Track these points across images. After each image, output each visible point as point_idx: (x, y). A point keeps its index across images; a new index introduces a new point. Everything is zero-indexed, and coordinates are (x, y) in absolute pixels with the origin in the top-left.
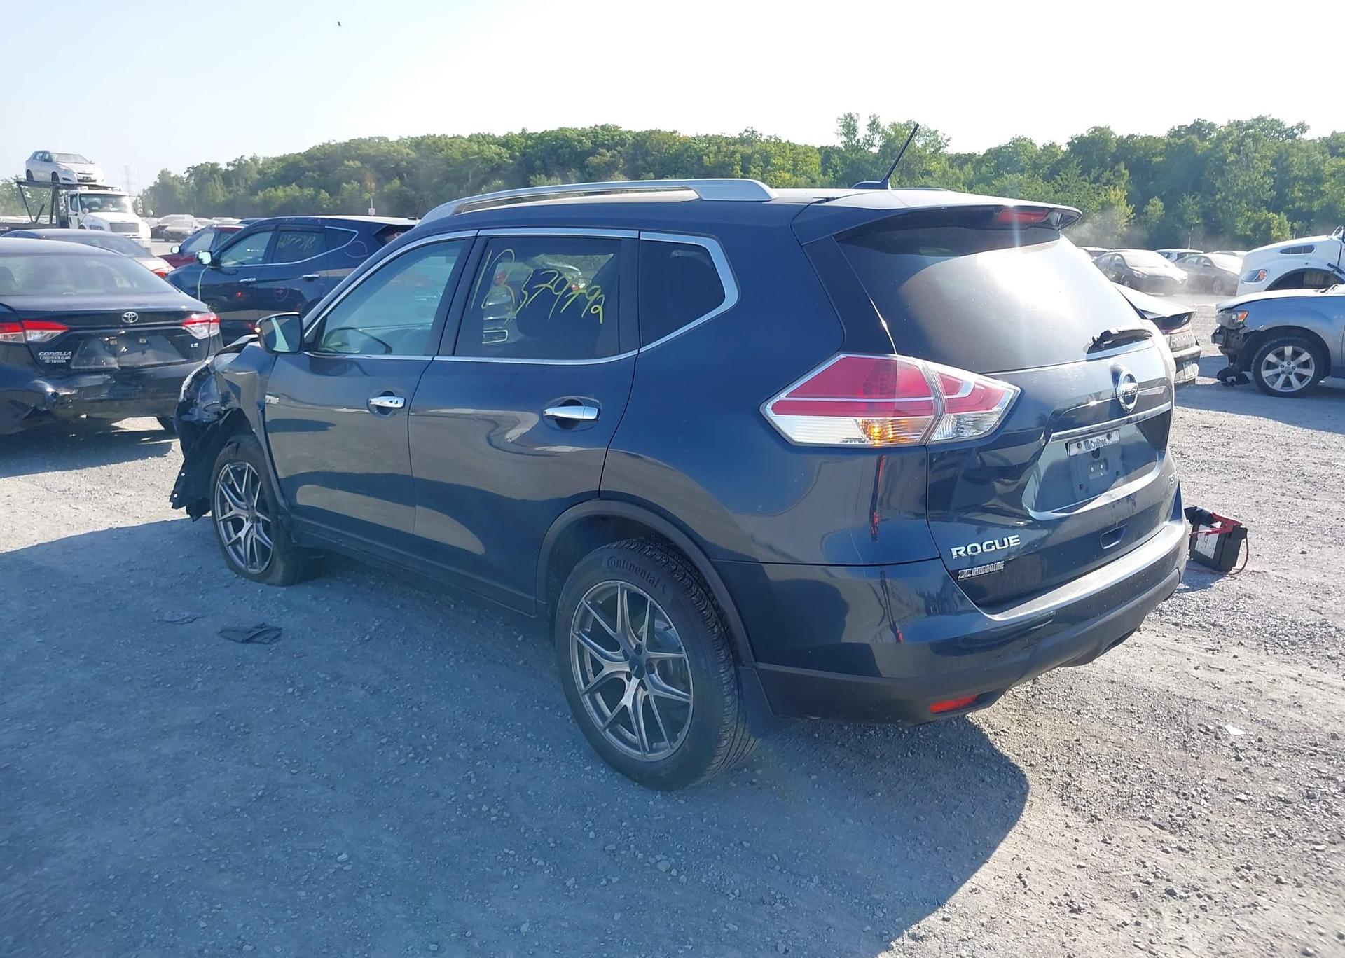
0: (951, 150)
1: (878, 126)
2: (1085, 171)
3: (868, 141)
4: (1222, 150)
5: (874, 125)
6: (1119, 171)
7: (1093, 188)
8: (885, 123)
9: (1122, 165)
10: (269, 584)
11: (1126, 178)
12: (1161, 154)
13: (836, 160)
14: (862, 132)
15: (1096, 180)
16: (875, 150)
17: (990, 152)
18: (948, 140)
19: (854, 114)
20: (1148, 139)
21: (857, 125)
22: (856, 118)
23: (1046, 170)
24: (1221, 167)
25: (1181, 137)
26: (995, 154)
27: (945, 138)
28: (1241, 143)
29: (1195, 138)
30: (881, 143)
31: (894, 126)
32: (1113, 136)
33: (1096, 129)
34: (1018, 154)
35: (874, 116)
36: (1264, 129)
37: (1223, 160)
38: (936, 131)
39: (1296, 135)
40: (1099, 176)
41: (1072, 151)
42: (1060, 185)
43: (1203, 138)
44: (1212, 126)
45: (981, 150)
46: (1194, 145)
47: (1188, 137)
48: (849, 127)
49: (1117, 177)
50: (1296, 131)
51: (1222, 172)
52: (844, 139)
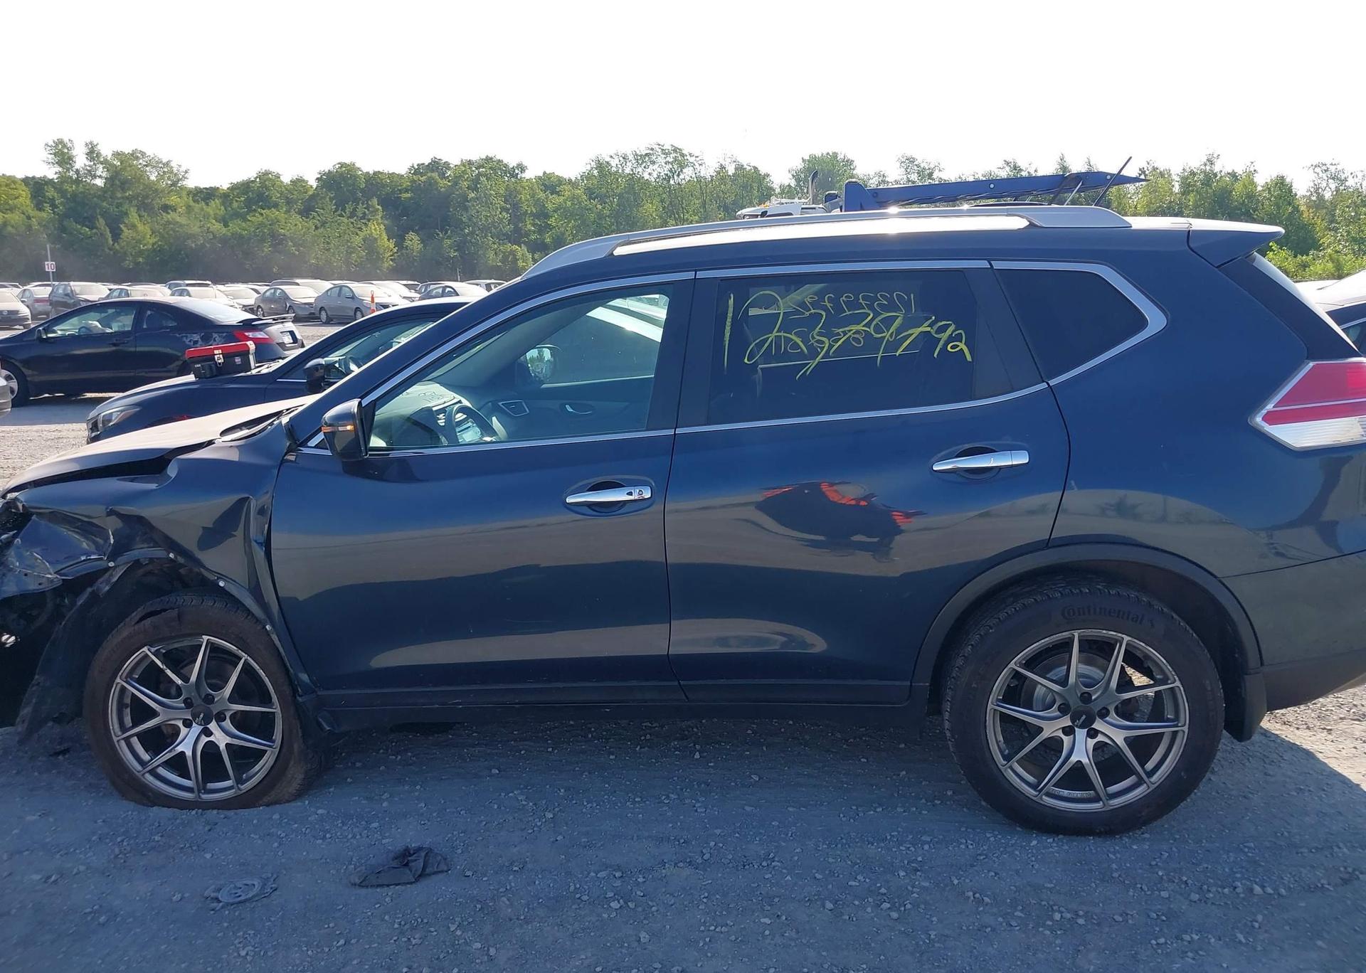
0: (191, 183)
1: (99, 155)
2: (341, 205)
3: (89, 171)
4: (461, 188)
5: (92, 153)
6: (373, 207)
7: (352, 223)
8: (106, 151)
9: (375, 201)
11: (380, 214)
12: (407, 191)
13: (51, 193)
14: (81, 161)
15: (352, 215)
16: (99, 182)
17: (234, 187)
18: (186, 172)
19: (66, 140)
20: (392, 175)
21: (74, 153)
22: (69, 145)
23: (299, 205)
24: (464, 203)
25: (422, 174)
26: (243, 188)
27: (183, 169)
29: (435, 175)
30: (104, 175)
31: (117, 155)
32: (360, 173)
33: (342, 165)
34: (268, 189)
35: (91, 143)
36: (492, 167)
37: (466, 199)
38: (169, 161)
39: (518, 174)
40: (355, 210)
41: (322, 187)
42: (319, 220)
43: (443, 176)
44: (447, 165)
45: (224, 184)
46: (436, 183)
47: (428, 175)
48: (62, 154)
49: (372, 212)
50: (516, 171)
51: (466, 209)
52: (58, 169)
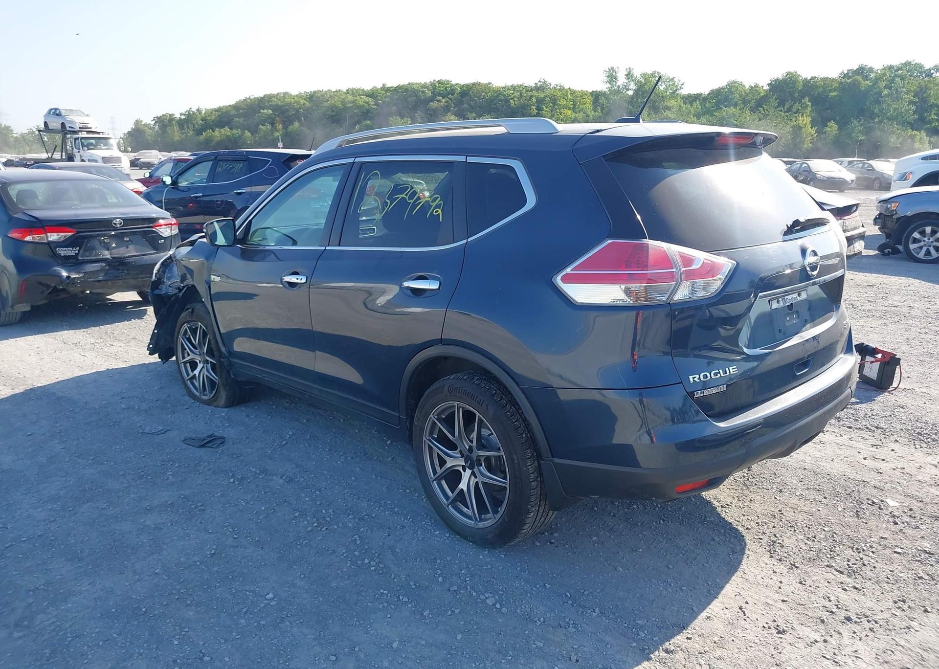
0: (685, 91)
1: (632, 76)
2: (782, 103)
3: (625, 86)
4: (879, 87)
5: (629, 75)
6: (805, 103)
7: (787, 116)
8: (637, 73)
9: (807, 99)
10: (216, 407)
11: (809, 109)
12: (835, 90)
13: (602, 100)
14: (621, 80)
15: (789, 110)
16: (631, 93)
17: (712, 92)
18: (682, 85)
19: (615, 68)
20: (825, 79)
21: (618, 75)
22: (616, 70)
23: (753, 104)
24: (878, 99)
25: (849, 77)
26: (717, 94)
27: (681, 82)
28: (892, 81)
29: (859, 78)
30: (634, 88)
31: (644, 75)
32: (801, 78)
33: (788, 74)
34: (732, 92)
35: (630, 69)
36: (910, 69)
37: (879, 94)
38: (674, 78)
39: (933, 73)
40: (791, 107)
41: (770, 90)
42: (763, 114)
43: (866, 78)
44: (871, 70)
45: (705, 90)
46: (859, 83)
47: (854, 78)
48: (612, 76)
49: (804, 107)
50: (932, 71)
51: (879, 103)
52: (608, 85)
